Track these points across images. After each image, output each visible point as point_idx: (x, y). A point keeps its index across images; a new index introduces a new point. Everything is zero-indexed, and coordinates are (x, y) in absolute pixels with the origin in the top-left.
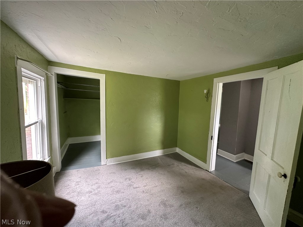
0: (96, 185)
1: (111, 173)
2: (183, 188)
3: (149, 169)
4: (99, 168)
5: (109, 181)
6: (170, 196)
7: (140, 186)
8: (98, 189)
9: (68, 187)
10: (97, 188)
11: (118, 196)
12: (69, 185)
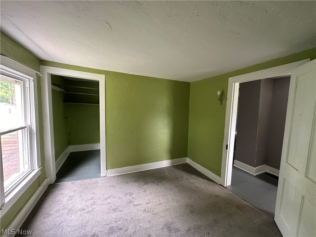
0: (92, 201)
1: (110, 187)
2: (192, 206)
3: (153, 182)
4: (98, 180)
5: (106, 196)
6: (176, 217)
7: (142, 204)
8: (93, 206)
9: (58, 203)
10: (91, 205)
11: (114, 215)
12: (60, 201)
